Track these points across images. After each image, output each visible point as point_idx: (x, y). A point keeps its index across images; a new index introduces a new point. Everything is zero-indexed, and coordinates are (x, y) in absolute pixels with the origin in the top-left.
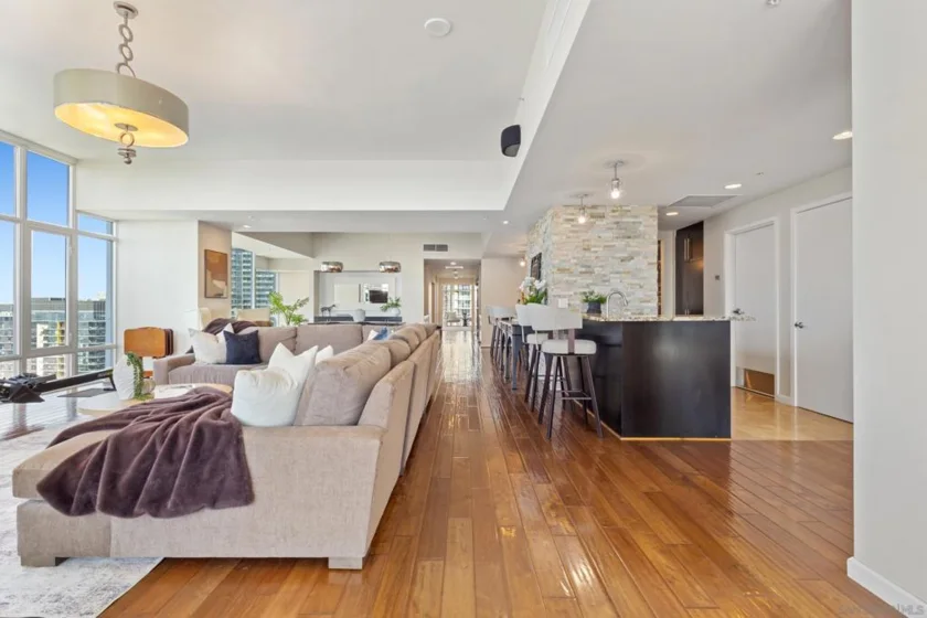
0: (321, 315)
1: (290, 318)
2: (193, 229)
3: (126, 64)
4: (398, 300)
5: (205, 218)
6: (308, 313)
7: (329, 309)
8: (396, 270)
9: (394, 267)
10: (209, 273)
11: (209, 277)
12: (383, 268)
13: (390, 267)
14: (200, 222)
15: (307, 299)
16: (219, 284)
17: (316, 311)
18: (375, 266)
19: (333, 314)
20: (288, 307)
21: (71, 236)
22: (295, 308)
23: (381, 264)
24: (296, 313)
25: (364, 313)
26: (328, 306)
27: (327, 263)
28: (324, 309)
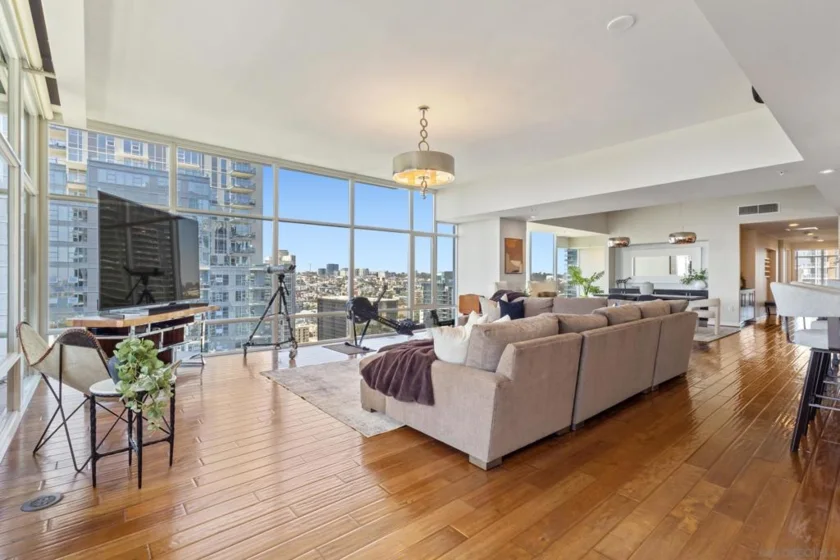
0: (616, 287)
1: (588, 289)
2: (496, 225)
3: (424, 141)
4: (703, 272)
5: (504, 215)
6: (604, 285)
7: (625, 282)
8: (690, 241)
9: (687, 238)
10: (508, 256)
11: (508, 259)
12: (673, 240)
13: (681, 238)
14: (502, 219)
15: (603, 273)
16: (516, 263)
17: (611, 282)
18: (666, 239)
19: (628, 287)
20: (585, 280)
21: (434, 237)
22: (592, 279)
23: (671, 235)
24: (593, 284)
25: (652, 285)
26: (624, 278)
27: (613, 239)
28: (620, 281)
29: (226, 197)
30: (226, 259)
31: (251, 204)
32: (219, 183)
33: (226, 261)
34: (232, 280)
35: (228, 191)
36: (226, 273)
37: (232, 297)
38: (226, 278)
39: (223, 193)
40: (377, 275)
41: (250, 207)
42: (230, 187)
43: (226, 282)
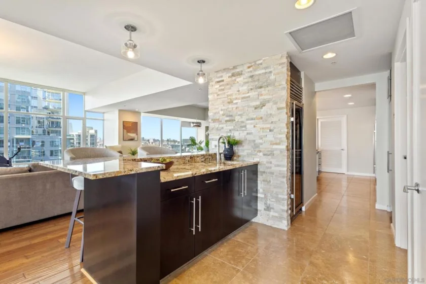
10: (125, 131)
14: (120, 110)
16: (132, 135)
21: (84, 120)
30: (44, 131)
33: (44, 132)
34: (47, 144)
40: (149, 141)
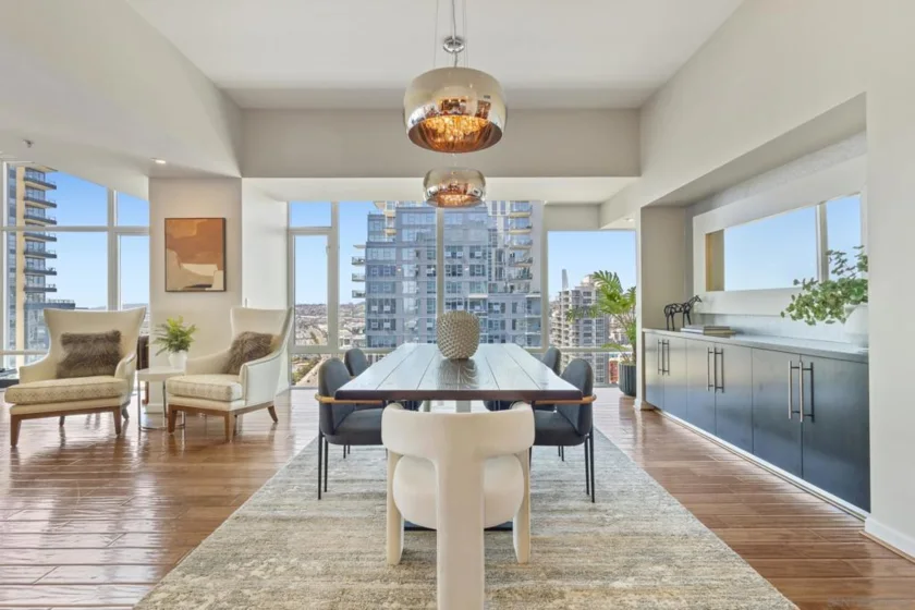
29: (506, 224)
31: (529, 227)
32: (499, 210)
34: (509, 308)
35: (507, 217)
36: (503, 301)
37: (509, 325)
38: (503, 305)
39: (502, 219)
41: (528, 231)
42: (508, 213)
43: (503, 310)
